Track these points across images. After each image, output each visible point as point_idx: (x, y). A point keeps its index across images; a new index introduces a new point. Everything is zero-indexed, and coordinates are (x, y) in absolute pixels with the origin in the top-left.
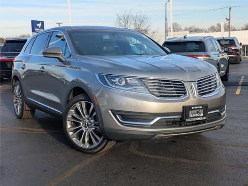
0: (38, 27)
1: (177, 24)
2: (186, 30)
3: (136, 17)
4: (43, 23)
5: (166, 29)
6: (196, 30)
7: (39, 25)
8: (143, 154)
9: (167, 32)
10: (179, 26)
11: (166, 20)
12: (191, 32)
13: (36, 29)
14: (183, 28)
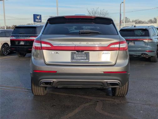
0: (37, 19)
1: (127, 18)
2: (133, 22)
3: (101, 13)
4: (40, 16)
5: (120, 21)
6: (140, 22)
7: (38, 17)
8: (106, 114)
9: (120, 23)
10: (128, 19)
11: (121, 15)
12: (136, 23)
13: (36, 20)
14: (131, 21)
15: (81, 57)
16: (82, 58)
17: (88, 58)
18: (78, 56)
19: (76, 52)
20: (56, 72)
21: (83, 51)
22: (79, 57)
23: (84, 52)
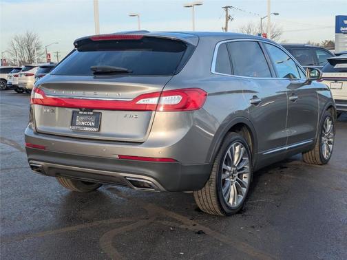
0: (345, 26)
15: (87, 120)
16: (89, 124)
17: (98, 124)
18: (82, 118)
19: (79, 110)
20: (44, 148)
21: (91, 109)
22: (84, 121)
23: (94, 111)
